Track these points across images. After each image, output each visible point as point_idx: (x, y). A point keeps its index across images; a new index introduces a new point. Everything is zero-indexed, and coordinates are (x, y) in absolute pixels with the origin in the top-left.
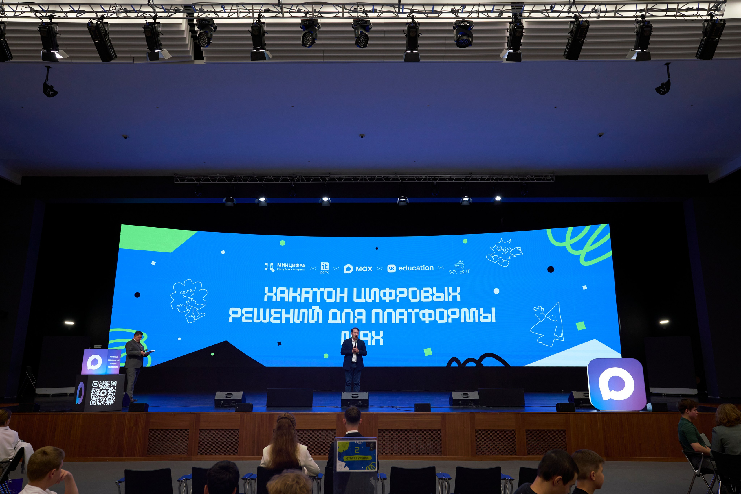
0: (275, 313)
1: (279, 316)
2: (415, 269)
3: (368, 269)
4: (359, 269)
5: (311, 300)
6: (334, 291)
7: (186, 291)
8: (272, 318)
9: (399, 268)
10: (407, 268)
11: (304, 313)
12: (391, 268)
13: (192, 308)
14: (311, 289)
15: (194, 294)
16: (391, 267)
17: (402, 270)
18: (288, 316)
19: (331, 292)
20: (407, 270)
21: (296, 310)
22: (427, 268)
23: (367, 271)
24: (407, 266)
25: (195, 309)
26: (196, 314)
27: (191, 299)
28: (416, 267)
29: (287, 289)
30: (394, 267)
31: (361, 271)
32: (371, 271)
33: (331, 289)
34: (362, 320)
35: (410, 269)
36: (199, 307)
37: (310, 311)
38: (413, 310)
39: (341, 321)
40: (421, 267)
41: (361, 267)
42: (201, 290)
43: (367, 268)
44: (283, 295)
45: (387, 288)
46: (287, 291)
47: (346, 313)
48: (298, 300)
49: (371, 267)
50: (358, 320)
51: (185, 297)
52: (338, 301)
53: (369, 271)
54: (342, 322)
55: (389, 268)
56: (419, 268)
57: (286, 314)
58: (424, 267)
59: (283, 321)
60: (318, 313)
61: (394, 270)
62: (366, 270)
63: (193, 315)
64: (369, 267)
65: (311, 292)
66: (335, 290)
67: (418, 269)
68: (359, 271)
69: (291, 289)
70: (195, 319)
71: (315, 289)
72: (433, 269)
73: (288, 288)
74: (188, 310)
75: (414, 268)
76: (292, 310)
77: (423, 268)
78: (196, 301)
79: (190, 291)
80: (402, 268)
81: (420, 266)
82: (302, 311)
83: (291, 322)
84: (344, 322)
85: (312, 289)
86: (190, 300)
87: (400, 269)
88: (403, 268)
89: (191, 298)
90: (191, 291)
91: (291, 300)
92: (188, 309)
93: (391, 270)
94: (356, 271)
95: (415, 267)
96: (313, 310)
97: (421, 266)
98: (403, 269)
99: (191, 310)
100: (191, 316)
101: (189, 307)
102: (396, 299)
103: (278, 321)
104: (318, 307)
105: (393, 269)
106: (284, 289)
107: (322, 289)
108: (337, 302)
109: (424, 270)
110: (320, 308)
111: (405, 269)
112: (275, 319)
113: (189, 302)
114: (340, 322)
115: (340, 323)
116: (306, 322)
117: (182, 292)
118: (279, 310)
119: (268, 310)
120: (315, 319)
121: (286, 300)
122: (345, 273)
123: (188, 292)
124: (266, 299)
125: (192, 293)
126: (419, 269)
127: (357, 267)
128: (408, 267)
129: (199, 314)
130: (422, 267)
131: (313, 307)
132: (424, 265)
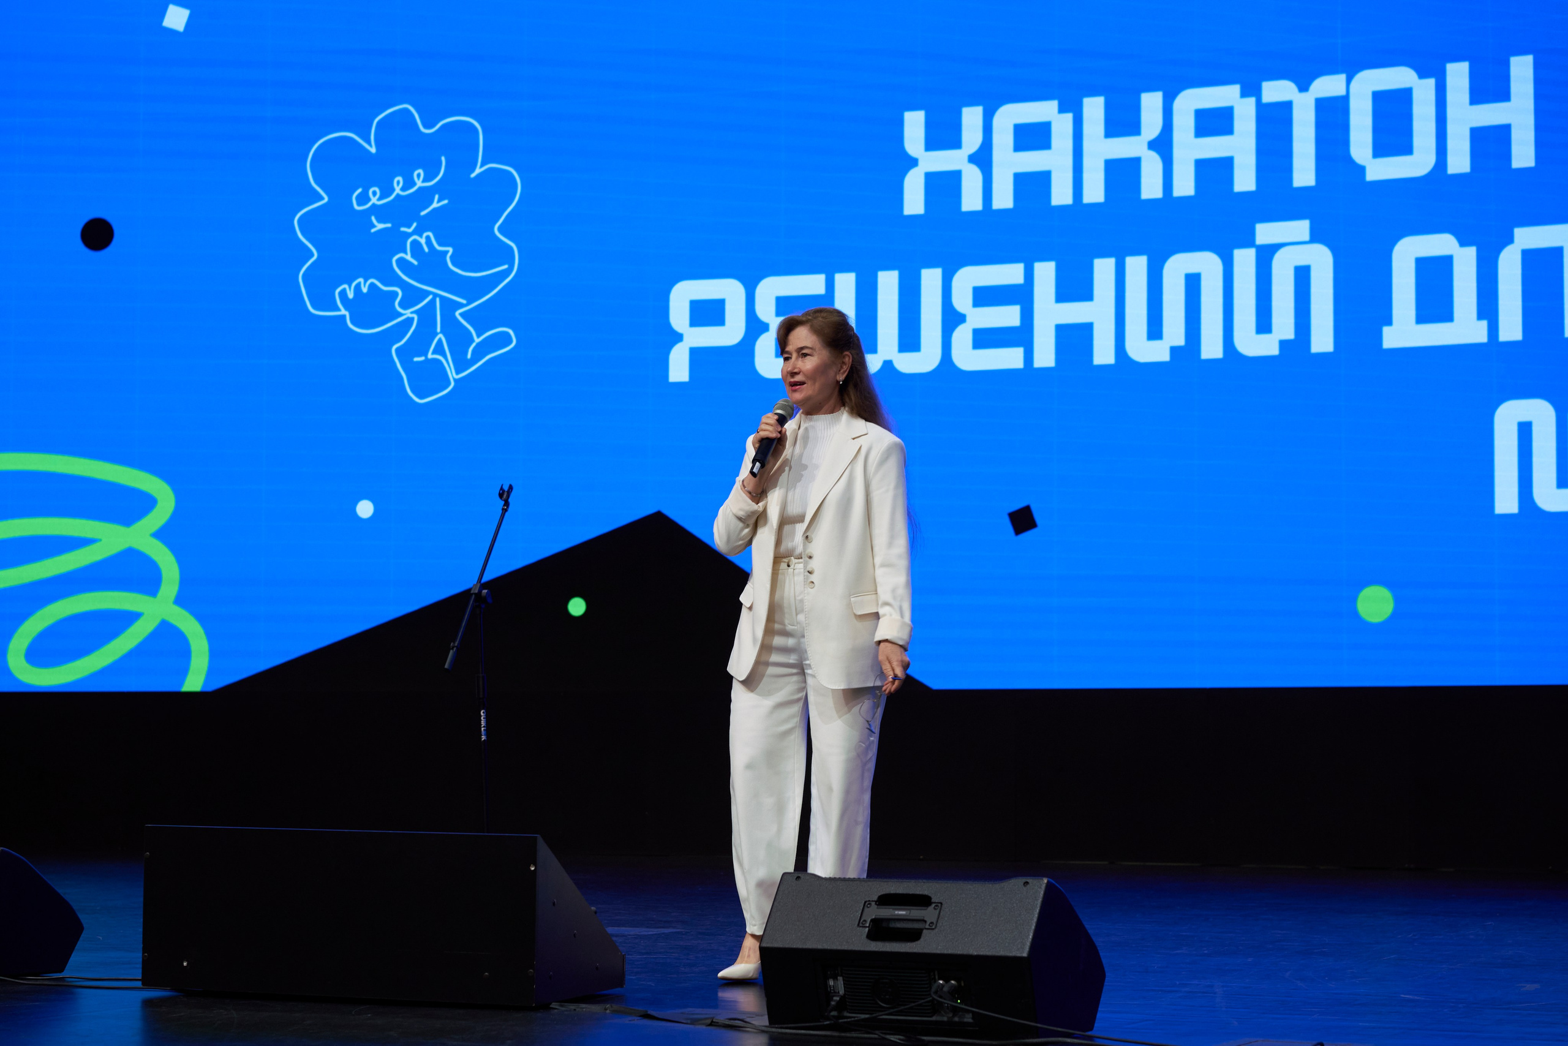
0: (984, 296)
1: (1008, 316)
5: (1245, 180)
6: (1423, 91)
7: (387, 191)
8: (962, 336)
11: (1193, 283)
13: (433, 302)
14: (1244, 94)
15: (435, 205)
18: (1074, 313)
19: (1404, 97)
21: (1137, 266)
25: (449, 307)
26: (458, 340)
27: (423, 241)
29: (1062, 110)
33: (1398, 77)
36: (471, 289)
37: (1245, 260)
39: (1484, 324)
42: (478, 171)
44: (1032, 161)
46: (1062, 126)
47: (1530, 257)
48: (1151, 187)
51: (380, 226)
52: (1459, 162)
54: (1493, 329)
57: (1062, 296)
59: (1045, 356)
60: (1302, 275)
63: (439, 350)
65: (1245, 113)
66: (1431, 82)
69: (1094, 108)
70: (452, 374)
71: (1276, 91)
73: (1072, 106)
74: (408, 313)
76: (1103, 269)
78: (450, 250)
79: (409, 183)
82: (1177, 267)
83: (1103, 354)
84: (1511, 328)
85: (1251, 89)
86: (416, 245)
89: (419, 231)
90: (419, 184)
91: (1095, 192)
92: (405, 305)
96: (1266, 255)
99: (426, 315)
100: (430, 356)
101: (412, 297)
103: (1010, 358)
104: (1301, 228)
106: (1043, 111)
107: (1329, 85)
108: (1451, 170)
110: (1316, 237)
112: (984, 339)
113: (409, 257)
114: (1477, 333)
115: (1483, 337)
116: (1211, 348)
117: (363, 199)
118: (1010, 274)
119: (931, 279)
120: (1284, 326)
121: (1061, 195)
123: (398, 190)
124: (914, 201)
125: (425, 196)
129: (477, 340)
131: (1266, 233)
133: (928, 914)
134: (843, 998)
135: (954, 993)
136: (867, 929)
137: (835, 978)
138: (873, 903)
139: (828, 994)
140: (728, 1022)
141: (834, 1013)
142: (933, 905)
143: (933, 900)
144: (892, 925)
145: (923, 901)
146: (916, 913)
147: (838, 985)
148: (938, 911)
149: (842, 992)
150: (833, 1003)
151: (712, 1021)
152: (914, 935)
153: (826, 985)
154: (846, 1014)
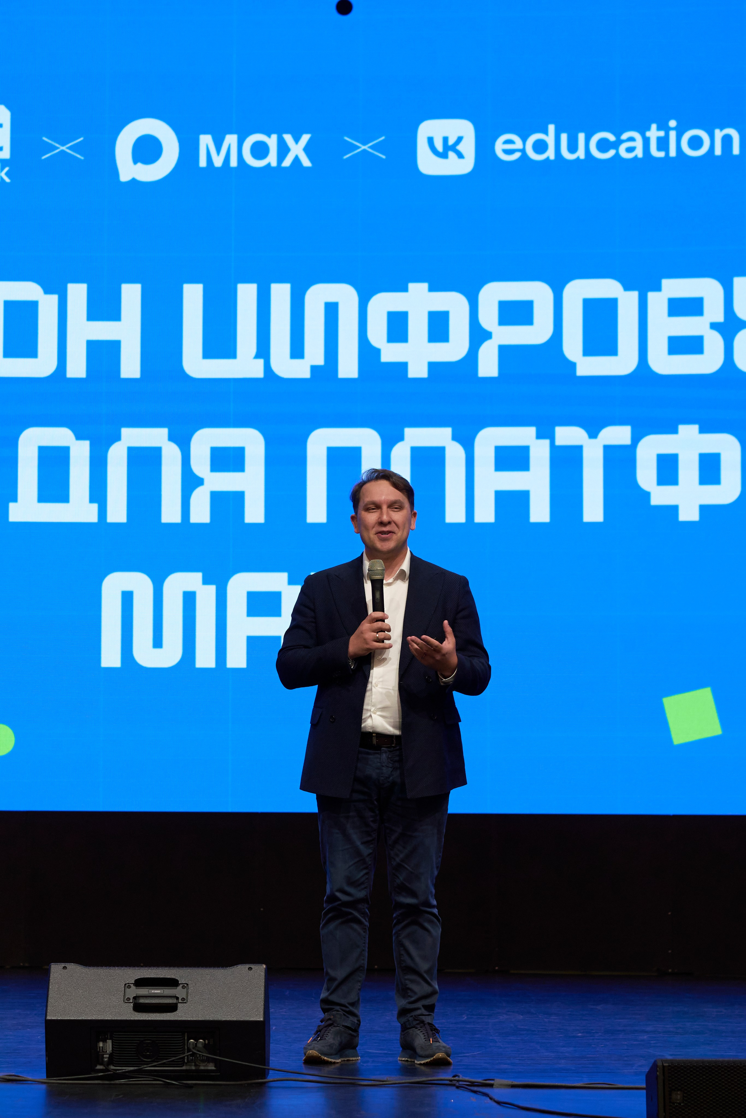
2: (612, 153)
3: (283, 150)
4: (218, 150)
9: (499, 146)
10: (550, 139)
12: (440, 147)
16: (445, 140)
17: (517, 155)
19: (32, 307)
20: (550, 154)
22: (695, 143)
23: (274, 164)
24: (551, 128)
28: (618, 135)
30: (460, 139)
31: (234, 163)
32: (306, 162)
33: (26, 290)
34: (239, 497)
35: (573, 148)
38: (593, 434)
39: (95, 505)
40: (654, 133)
41: (231, 140)
43: (272, 142)
45: (411, 286)
47: (133, 452)
49: (305, 138)
50: (217, 498)
53: (287, 162)
54: (102, 512)
55: (431, 141)
56: (639, 144)
58: (673, 135)
61: (460, 156)
62: (272, 159)
64: (288, 138)
66: (55, 297)
67: (630, 150)
68: (218, 161)
72: (736, 150)
75: (603, 145)
77: (663, 144)
80: (518, 144)
81: (643, 130)
84: (117, 513)
87: (508, 152)
88: (524, 140)
93: (444, 155)
94: (203, 163)
95: (612, 138)
97: (654, 126)
98: (523, 151)
102: (472, 357)
105: (453, 148)
108: (69, 375)
109: (673, 153)
111: (540, 147)
114: (88, 514)
115: (93, 518)
122: (125, 176)
126: (639, 153)
127: (206, 140)
128: (564, 137)
130: (662, 134)
132: (673, 123)
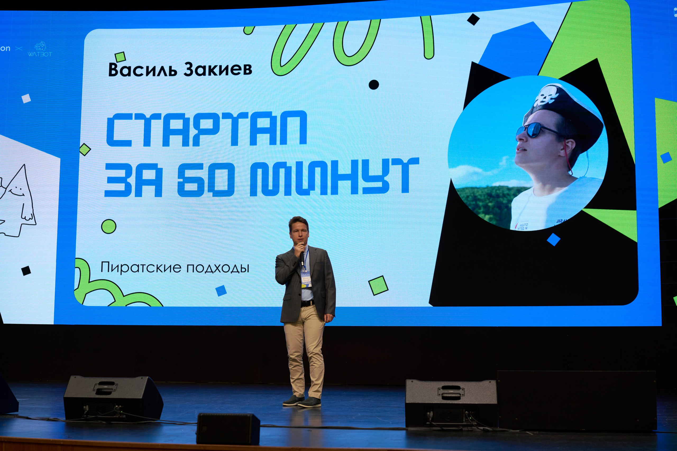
133: (113, 387)
134: (88, 411)
135: (121, 409)
136: (96, 392)
137: (86, 406)
138: (98, 384)
139: (84, 411)
140: (54, 419)
141: (85, 416)
142: (115, 385)
143: (115, 383)
144: (103, 390)
145: (112, 383)
146: (110, 387)
147: (87, 408)
148: (116, 386)
149: (88, 410)
150: (85, 413)
151: (48, 419)
152: (110, 393)
153: (83, 408)
154: (89, 416)
